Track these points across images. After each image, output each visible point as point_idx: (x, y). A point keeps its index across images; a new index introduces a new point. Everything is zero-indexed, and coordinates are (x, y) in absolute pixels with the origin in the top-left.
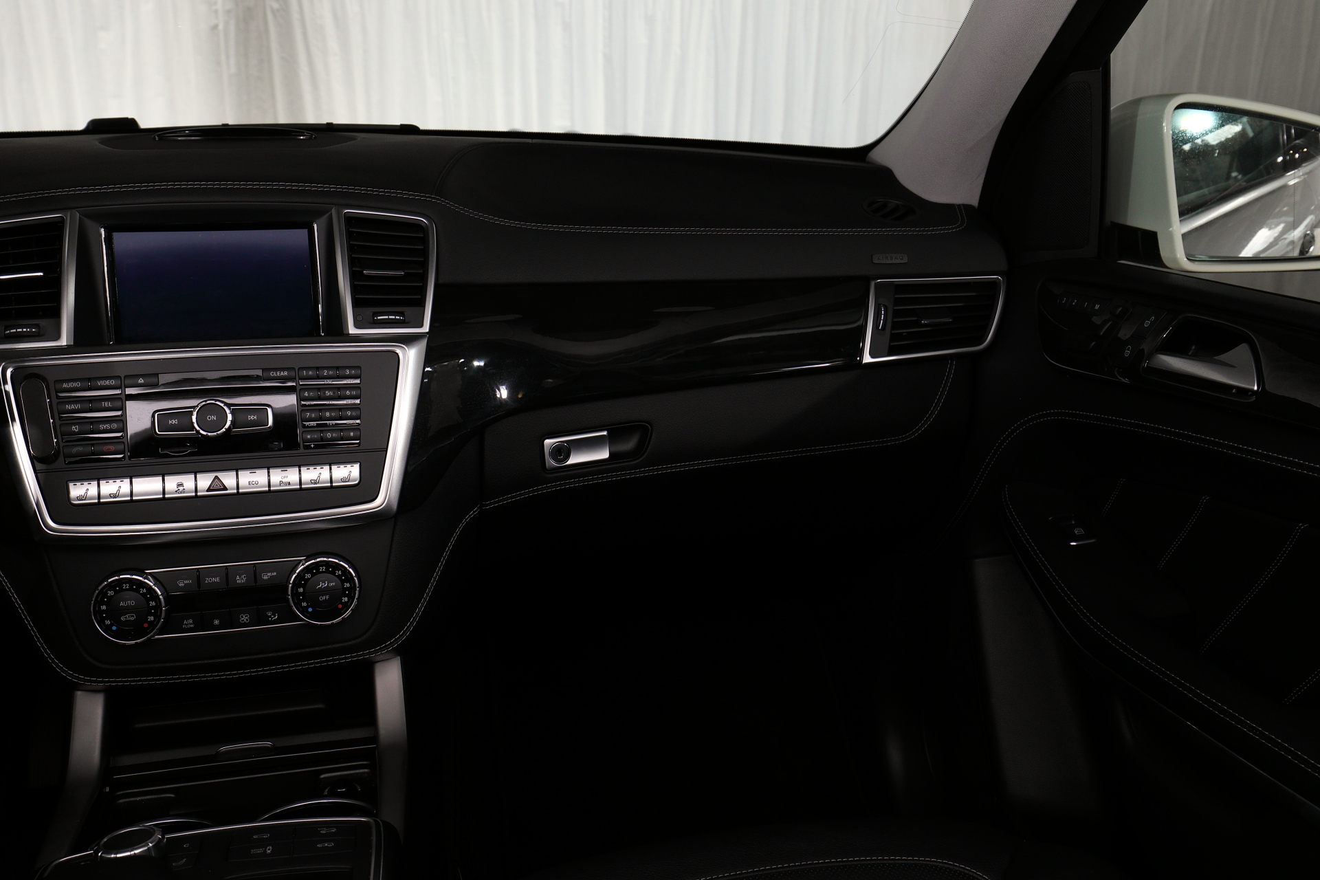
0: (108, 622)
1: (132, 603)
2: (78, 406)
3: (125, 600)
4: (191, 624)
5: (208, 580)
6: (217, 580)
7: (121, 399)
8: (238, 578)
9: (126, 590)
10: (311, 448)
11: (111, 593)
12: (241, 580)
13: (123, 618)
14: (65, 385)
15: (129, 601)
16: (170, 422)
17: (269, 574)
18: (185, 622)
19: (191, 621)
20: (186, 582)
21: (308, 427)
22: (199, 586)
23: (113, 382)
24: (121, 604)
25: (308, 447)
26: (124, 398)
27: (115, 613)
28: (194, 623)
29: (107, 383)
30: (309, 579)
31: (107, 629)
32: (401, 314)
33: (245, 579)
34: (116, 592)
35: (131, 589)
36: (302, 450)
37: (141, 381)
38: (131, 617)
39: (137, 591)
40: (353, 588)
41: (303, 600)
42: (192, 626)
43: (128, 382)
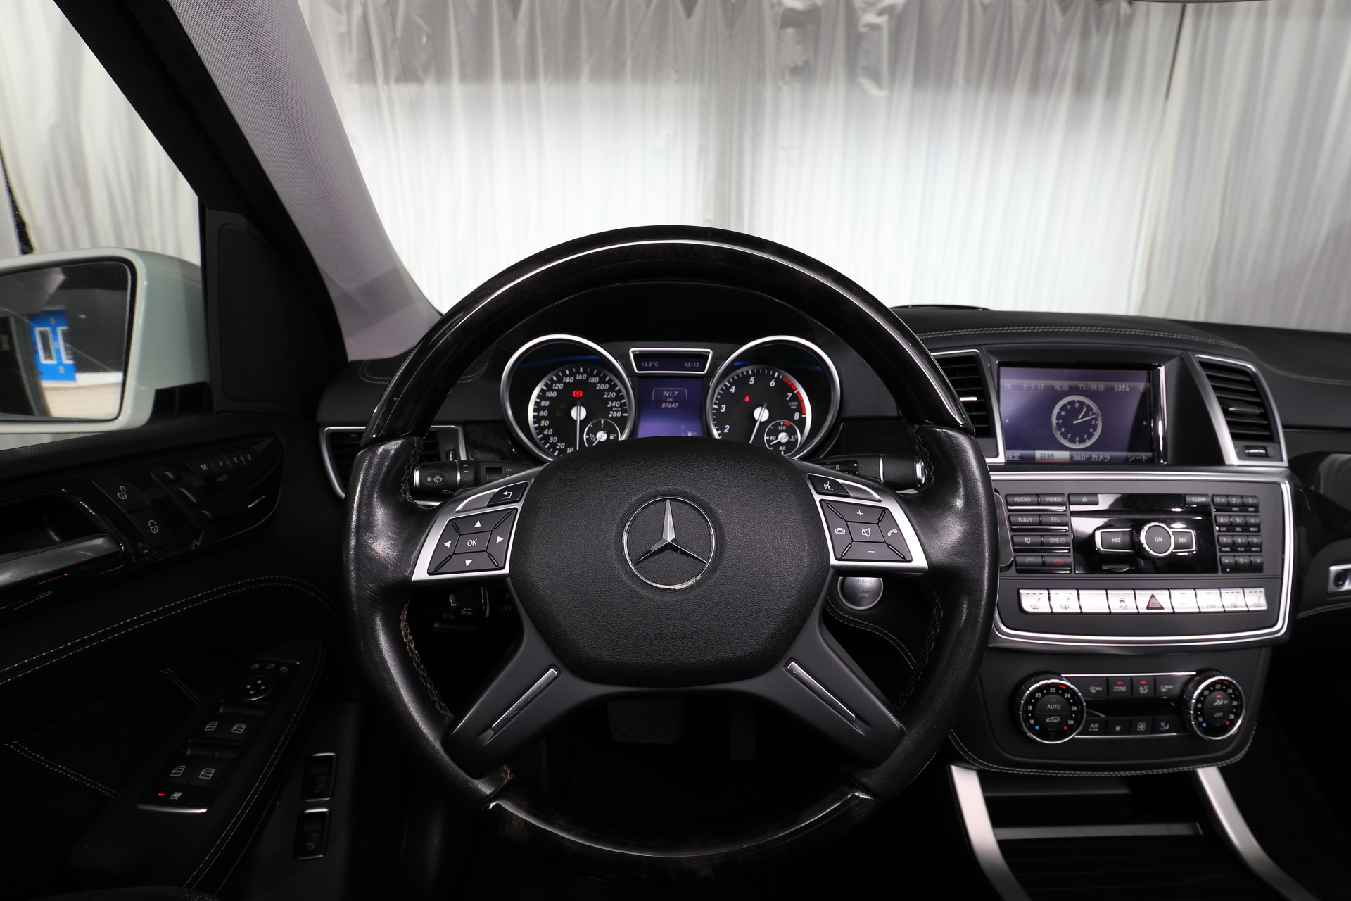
0: (1032, 722)
1: (1058, 707)
2: (1029, 520)
3: (1052, 703)
4: (1096, 728)
5: (1116, 689)
6: (1124, 689)
7: (1065, 515)
8: (1141, 688)
9: (1052, 693)
10: (1227, 572)
11: (1038, 695)
12: (1143, 690)
13: (1048, 720)
14: (1017, 500)
15: (1054, 704)
16: (1113, 540)
17: (1167, 687)
18: (1092, 726)
19: (1097, 725)
20: (1098, 689)
21: (1224, 552)
22: (1108, 694)
23: (1059, 499)
24: (1049, 707)
25: (1224, 571)
26: (1068, 513)
27: (1038, 715)
28: (1099, 727)
29: (1055, 499)
30: (1207, 695)
31: (1031, 728)
32: (1264, 448)
33: (1147, 690)
34: (1043, 695)
35: (1057, 693)
36: (1220, 574)
37: (1085, 499)
38: (1055, 720)
39: (1062, 695)
40: (1239, 707)
41: (1200, 716)
42: (1097, 730)
43: (1072, 499)
